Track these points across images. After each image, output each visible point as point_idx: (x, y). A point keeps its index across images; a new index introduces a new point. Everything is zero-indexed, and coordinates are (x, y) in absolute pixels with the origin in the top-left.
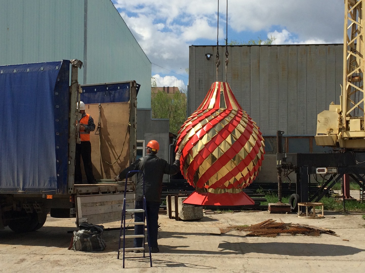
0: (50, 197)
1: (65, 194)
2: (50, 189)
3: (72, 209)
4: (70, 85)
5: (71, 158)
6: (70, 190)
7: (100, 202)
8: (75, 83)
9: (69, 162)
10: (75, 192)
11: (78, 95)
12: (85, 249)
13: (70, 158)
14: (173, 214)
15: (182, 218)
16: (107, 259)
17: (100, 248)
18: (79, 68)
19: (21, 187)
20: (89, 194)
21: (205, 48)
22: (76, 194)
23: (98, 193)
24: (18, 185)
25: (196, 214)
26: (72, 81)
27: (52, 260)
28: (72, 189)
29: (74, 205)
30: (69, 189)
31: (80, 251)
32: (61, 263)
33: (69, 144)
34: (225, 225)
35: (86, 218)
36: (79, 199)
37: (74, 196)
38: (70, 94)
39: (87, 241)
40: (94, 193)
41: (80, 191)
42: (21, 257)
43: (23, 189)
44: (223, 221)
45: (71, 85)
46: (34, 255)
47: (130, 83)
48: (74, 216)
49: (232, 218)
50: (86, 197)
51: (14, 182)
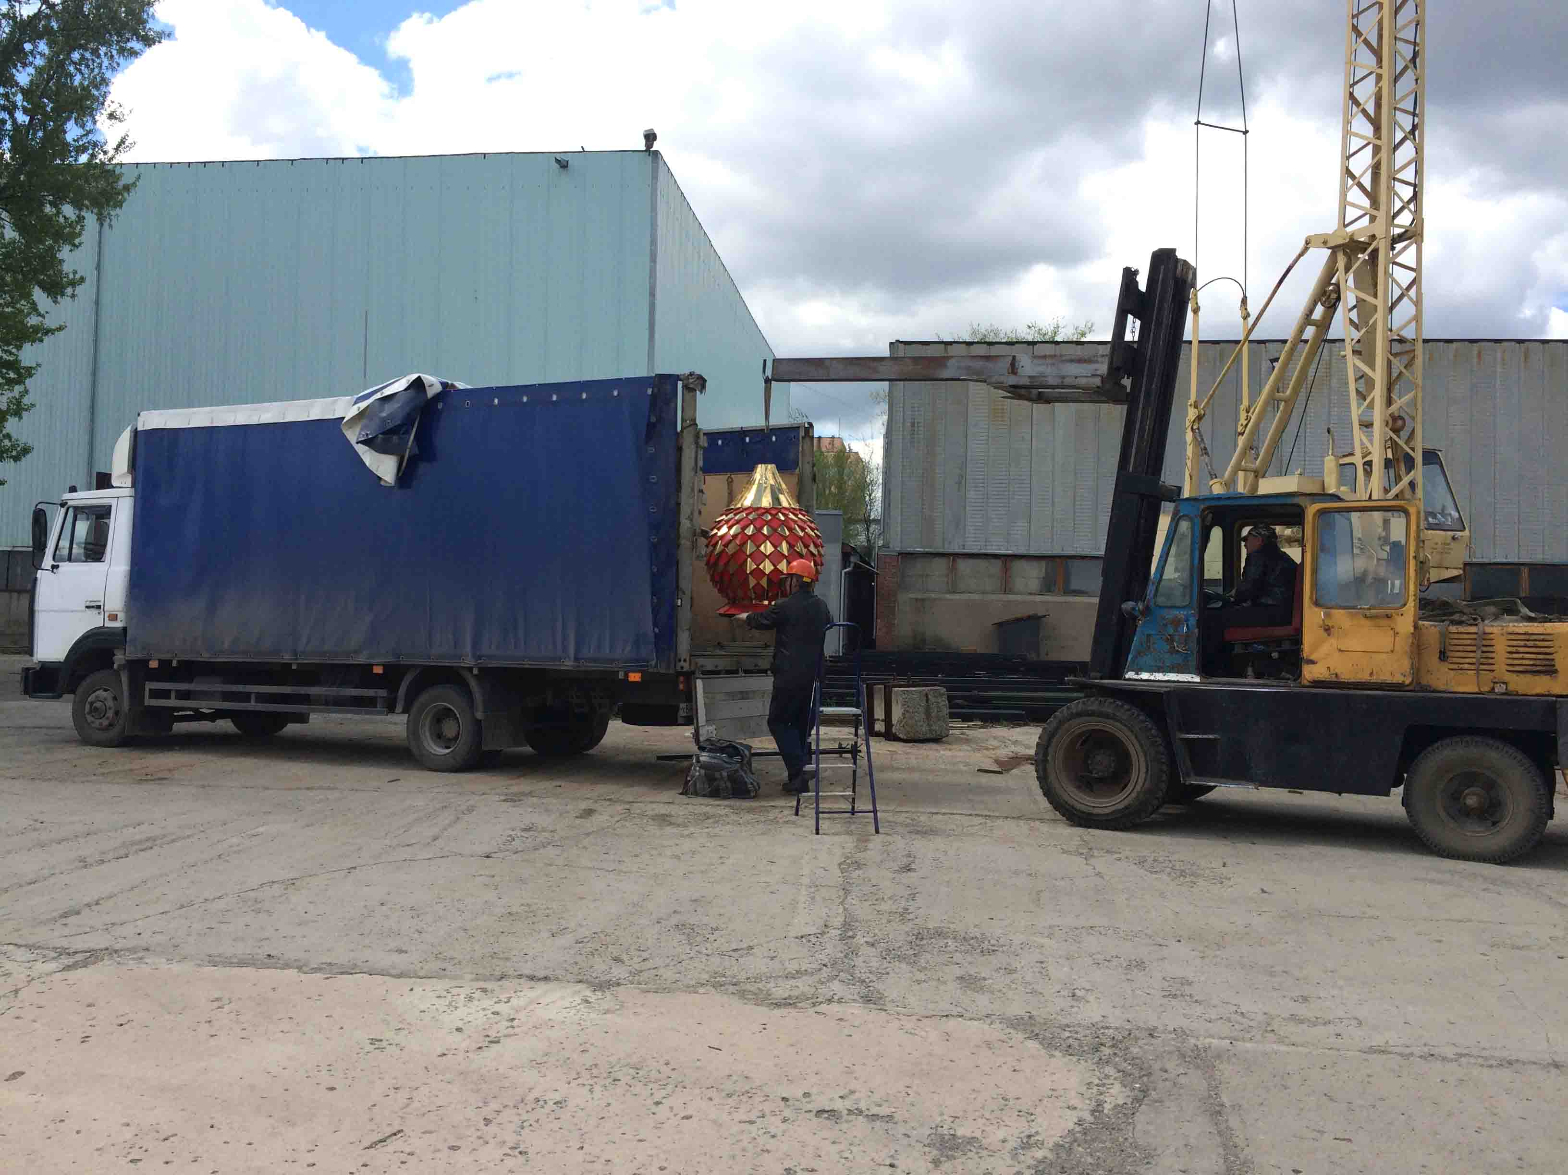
0: (635, 677)
1: (672, 671)
2: (637, 661)
3: (683, 705)
4: (679, 429)
5: (684, 593)
6: (682, 663)
7: (741, 693)
8: (690, 426)
9: (679, 601)
10: (693, 669)
11: (696, 452)
12: (715, 793)
13: (680, 594)
14: (880, 727)
15: (901, 736)
16: (771, 816)
17: (749, 792)
18: (698, 392)
19: (572, 655)
20: (718, 672)
21: (928, 347)
22: (693, 673)
23: (736, 672)
24: (565, 649)
25: (934, 727)
26: (683, 420)
27: (650, 813)
28: (685, 661)
29: (690, 696)
30: (680, 661)
31: (704, 796)
32: (673, 820)
33: (678, 562)
34: (1004, 753)
35: (714, 727)
36: (699, 683)
37: (689, 677)
38: (680, 449)
39: (722, 778)
40: (728, 672)
41: (702, 666)
42: (583, 805)
43: (576, 659)
44: (995, 743)
45: (682, 431)
46: (608, 803)
47: (798, 427)
48: (689, 720)
49: (1014, 739)
50: (712, 680)
51: (554, 643)
